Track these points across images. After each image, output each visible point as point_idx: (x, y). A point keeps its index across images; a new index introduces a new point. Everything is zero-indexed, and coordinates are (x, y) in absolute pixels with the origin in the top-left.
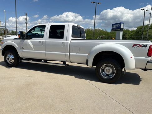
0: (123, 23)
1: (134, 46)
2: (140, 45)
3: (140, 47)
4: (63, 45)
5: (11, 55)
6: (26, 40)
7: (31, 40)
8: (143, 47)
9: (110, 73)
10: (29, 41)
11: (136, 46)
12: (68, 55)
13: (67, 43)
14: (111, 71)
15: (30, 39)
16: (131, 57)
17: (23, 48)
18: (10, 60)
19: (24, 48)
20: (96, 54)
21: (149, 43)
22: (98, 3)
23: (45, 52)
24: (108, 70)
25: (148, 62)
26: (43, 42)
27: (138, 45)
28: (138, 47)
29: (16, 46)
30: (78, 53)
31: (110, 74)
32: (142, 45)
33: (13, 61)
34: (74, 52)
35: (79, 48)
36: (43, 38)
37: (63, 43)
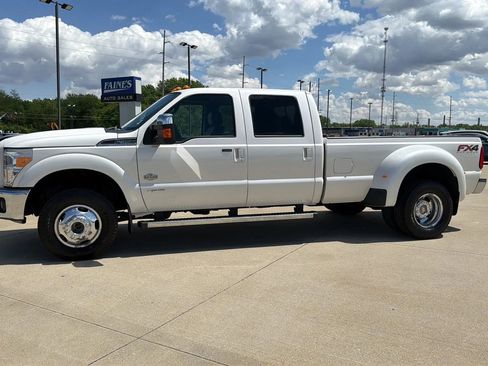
1: (461, 150)
2: (469, 147)
3: (468, 150)
4: (306, 156)
5: (83, 210)
6: (161, 146)
8: (473, 151)
10: (181, 149)
11: (463, 148)
12: (319, 182)
14: (428, 213)
15: (181, 140)
17: (151, 177)
18: (87, 229)
19: (156, 177)
20: (407, 173)
21: (479, 141)
23: (245, 181)
26: (237, 150)
27: (466, 148)
30: (350, 174)
32: (472, 146)
33: (95, 232)
34: (336, 174)
35: (351, 162)
36: (235, 136)
37: (306, 149)
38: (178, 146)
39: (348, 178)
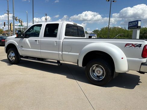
0: (141, 21)
1: (127, 46)
2: (133, 45)
3: (133, 47)
4: (56, 44)
5: (12, 53)
6: (24, 39)
7: (29, 39)
8: (137, 47)
9: (100, 74)
10: (27, 40)
11: (129, 45)
12: (60, 54)
13: (60, 42)
14: (101, 73)
16: (122, 58)
17: (22, 47)
18: (11, 57)
21: (143, 42)
22: (114, 1)
23: (40, 50)
24: (98, 71)
25: (143, 64)
26: (38, 40)
27: (131, 45)
28: (131, 46)
29: (17, 44)
31: (101, 76)
32: (136, 44)
33: (14, 58)
34: (66, 51)
35: (70, 47)
36: (39, 37)
37: (56, 41)
38: (27, 39)
39: (70, 53)
